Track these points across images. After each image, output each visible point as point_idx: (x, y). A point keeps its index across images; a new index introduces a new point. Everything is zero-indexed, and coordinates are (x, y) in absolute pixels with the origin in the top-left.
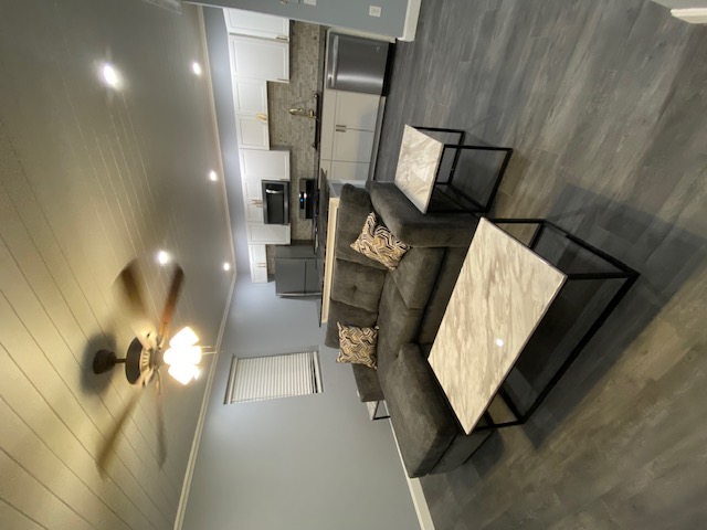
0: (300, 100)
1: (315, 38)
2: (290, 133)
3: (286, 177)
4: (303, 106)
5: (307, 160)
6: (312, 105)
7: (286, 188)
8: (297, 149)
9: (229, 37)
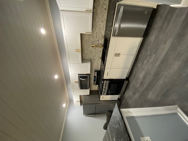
0: (96, 40)
1: (106, 9)
2: (91, 53)
3: (89, 72)
4: (97, 42)
5: (98, 64)
6: (102, 41)
7: (88, 77)
8: (94, 60)
9: (60, 12)
